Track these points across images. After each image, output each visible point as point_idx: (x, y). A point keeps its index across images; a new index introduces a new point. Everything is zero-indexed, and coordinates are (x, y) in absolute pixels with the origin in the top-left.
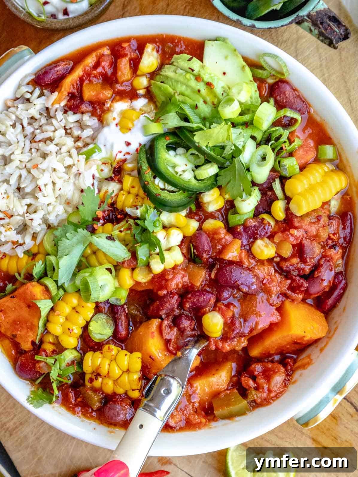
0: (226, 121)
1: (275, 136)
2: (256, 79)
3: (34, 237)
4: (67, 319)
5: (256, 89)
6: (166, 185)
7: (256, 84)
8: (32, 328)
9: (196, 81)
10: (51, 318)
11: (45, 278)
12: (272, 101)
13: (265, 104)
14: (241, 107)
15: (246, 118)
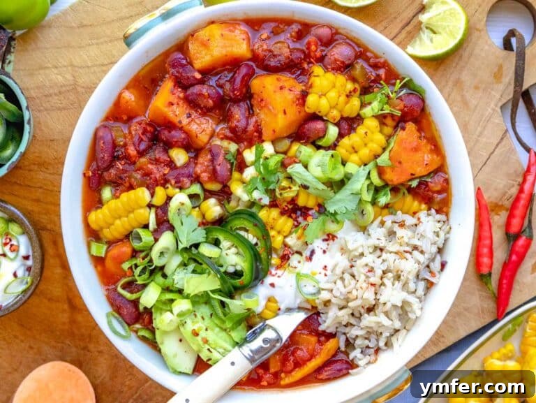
0: (187, 297)
1: (146, 275)
2: (153, 331)
3: (382, 223)
4: (366, 145)
5: (154, 321)
6: (246, 237)
7: (154, 325)
8: (401, 142)
9: (208, 339)
10: (379, 150)
11: (378, 185)
12: (141, 308)
13: (149, 306)
14: (171, 307)
15: (169, 296)
